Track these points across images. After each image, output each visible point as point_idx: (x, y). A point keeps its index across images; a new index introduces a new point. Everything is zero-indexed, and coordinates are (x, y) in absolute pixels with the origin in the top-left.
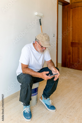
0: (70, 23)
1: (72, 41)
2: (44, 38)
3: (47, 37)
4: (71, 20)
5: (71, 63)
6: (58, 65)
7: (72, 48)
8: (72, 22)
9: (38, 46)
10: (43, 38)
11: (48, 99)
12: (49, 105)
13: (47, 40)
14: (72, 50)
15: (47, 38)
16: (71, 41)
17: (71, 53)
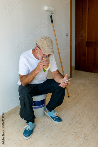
0: (86, 17)
1: (88, 40)
2: (46, 43)
3: (49, 42)
4: (87, 13)
5: (86, 65)
6: (72, 68)
7: (87, 49)
8: (88, 16)
9: (39, 52)
10: (44, 43)
11: (53, 111)
12: (54, 117)
13: (49, 46)
14: (88, 51)
15: (49, 44)
16: (86, 41)
17: (86, 54)
